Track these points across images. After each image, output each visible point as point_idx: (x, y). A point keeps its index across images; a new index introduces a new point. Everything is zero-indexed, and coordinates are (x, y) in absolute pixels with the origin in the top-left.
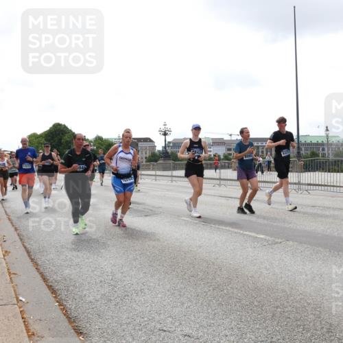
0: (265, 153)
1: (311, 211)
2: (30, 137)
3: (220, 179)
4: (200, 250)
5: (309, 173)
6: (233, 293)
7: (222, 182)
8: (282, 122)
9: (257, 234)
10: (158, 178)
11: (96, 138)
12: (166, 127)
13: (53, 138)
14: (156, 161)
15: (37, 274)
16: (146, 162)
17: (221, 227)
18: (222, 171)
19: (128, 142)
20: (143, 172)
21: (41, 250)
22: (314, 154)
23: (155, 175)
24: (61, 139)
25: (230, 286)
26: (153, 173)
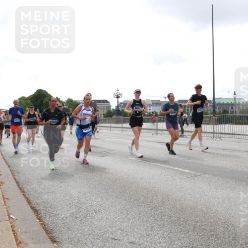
0: (190, 110)
1: (222, 153)
2: (20, 99)
3: (157, 130)
4: (142, 181)
5: (221, 125)
6: (165, 212)
7: (159, 132)
8: (199, 88)
9: (184, 169)
10: (112, 129)
11: (68, 100)
12: (119, 92)
13: (36, 100)
14: (111, 117)
15: (24, 198)
16: (104, 117)
17: (157, 164)
18: (159, 123)
19: (88, 103)
20: (102, 125)
21: (27, 181)
22: (225, 112)
23: (111, 127)
24: (42, 101)
25: (163, 207)
26: (109, 125)
